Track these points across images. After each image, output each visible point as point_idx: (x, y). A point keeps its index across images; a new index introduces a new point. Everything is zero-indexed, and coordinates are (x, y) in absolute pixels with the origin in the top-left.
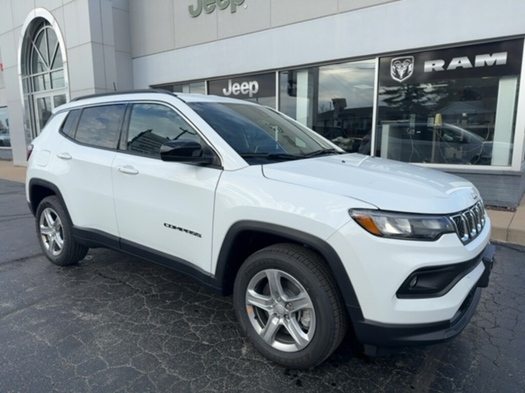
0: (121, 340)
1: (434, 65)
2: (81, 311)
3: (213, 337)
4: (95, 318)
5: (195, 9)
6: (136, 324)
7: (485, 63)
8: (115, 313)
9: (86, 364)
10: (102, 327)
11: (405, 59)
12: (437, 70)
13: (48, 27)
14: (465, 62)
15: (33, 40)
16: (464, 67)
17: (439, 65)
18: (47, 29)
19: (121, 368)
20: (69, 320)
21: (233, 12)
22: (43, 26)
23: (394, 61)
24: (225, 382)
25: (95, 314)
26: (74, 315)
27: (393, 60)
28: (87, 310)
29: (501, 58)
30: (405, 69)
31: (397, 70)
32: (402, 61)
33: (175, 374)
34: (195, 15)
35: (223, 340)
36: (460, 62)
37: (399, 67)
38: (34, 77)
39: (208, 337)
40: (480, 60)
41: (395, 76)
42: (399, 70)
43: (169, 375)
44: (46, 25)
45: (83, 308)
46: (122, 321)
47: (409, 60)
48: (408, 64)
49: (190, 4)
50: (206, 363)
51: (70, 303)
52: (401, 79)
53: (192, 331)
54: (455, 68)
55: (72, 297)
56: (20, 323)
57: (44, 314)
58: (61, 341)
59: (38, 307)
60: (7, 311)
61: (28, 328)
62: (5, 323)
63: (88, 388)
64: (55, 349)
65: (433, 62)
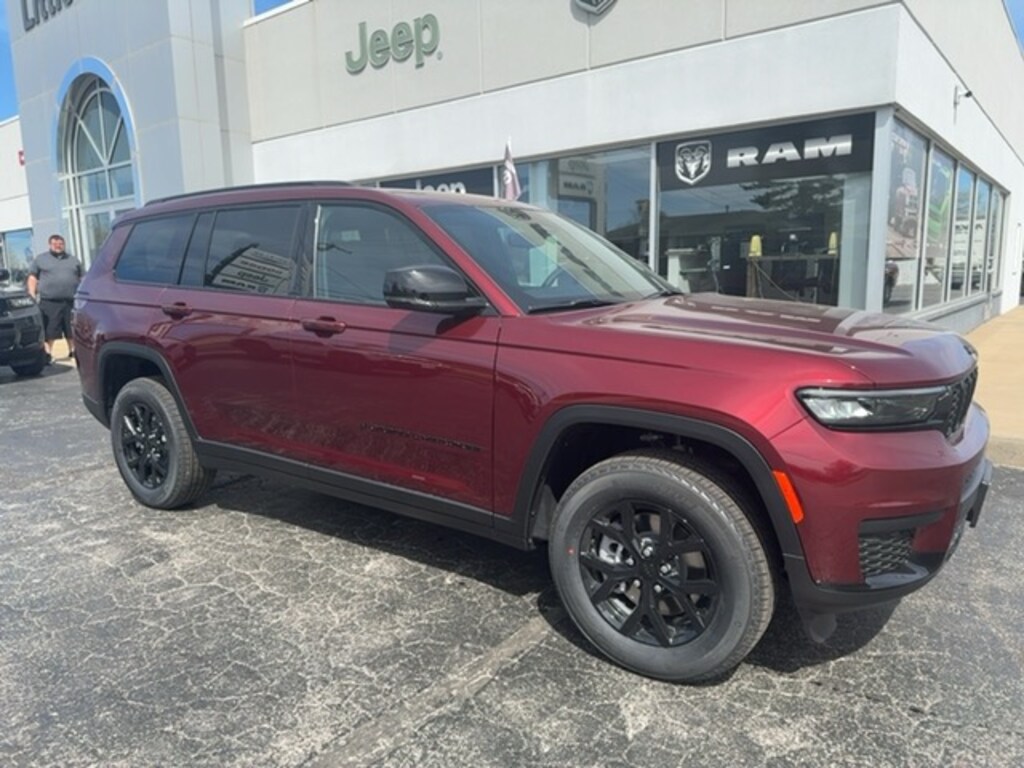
0: (206, 561)
1: (742, 155)
2: (155, 530)
3: (331, 555)
4: (175, 537)
5: (356, 57)
6: (229, 544)
7: (820, 153)
8: (201, 532)
9: (158, 583)
10: (183, 548)
11: (696, 146)
12: (747, 163)
13: (103, 89)
14: (790, 152)
15: (78, 111)
16: (788, 159)
17: (750, 157)
18: (102, 93)
19: (204, 587)
20: (138, 540)
21: (420, 65)
22: (95, 88)
23: (681, 149)
24: (332, 598)
25: (174, 533)
26: (145, 536)
27: (680, 146)
28: (164, 529)
29: (844, 146)
30: (697, 163)
31: (686, 163)
32: (693, 148)
33: (272, 591)
34: (356, 69)
35: (344, 558)
36: (781, 152)
37: (689, 159)
38: (79, 177)
39: (324, 556)
40: (811, 150)
41: (683, 174)
42: (688, 165)
43: (263, 592)
44: (101, 86)
45: (158, 527)
46: (211, 541)
47: (704, 148)
48: (702, 153)
49: (348, 50)
50: (313, 580)
51: (139, 522)
52: (692, 179)
53: (304, 549)
54: (773, 160)
55: (143, 516)
56: (71, 544)
57: (104, 534)
58: (127, 561)
59: (95, 528)
60: (51, 532)
61: (83, 550)
62: (50, 544)
63: (160, 605)
64: (118, 570)
65: (741, 151)
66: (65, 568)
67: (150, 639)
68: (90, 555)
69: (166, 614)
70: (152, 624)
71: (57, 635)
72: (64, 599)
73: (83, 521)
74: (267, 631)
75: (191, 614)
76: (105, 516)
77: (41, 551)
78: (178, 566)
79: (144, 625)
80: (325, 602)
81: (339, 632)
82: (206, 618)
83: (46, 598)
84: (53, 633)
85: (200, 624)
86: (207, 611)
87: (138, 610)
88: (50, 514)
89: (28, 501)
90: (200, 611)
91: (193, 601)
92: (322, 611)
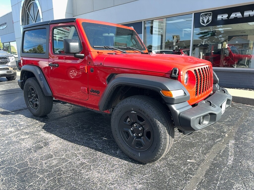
0: (61, 146)
1: (222, 16)
2: (44, 133)
3: (104, 146)
6: (69, 139)
7: (249, 15)
8: (59, 134)
9: (44, 156)
13: (33, 1)
14: (239, 15)
15: (27, 8)
16: (238, 17)
17: (225, 16)
19: (60, 158)
22: (31, 1)
23: (202, 15)
24: (107, 166)
25: (50, 134)
26: (40, 135)
27: (201, 14)
30: (207, 19)
31: (203, 19)
32: (206, 15)
33: (85, 162)
35: (109, 147)
36: (236, 15)
37: (205, 18)
40: (247, 14)
41: (202, 23)
42: (204, 20)
43: (82, 162)
47: (210, 14)
52: (205, 24)
54: (233, 18)
55: (41, 127)
56: (17, 137)
57: (28, 134)
58: (34, 145)
59: (25, 131)
60: (11, 132)
61: (20, 140)
62: (10, 137)
63: (45, 166)
64: (31, 149)
65: (222, 15)
66: (13, 147)
67: (40, 184)
68: (22, 142)
69: (47, 171)
70: (41, 176)
71: (5, 180)
72: (11, 162)
73: (21, 128)
74: (85, 182)
75: (55, 171)
76: (29, 126)
77: (6, 140)
78: (52, 148)
79: (38, 177)
80: (105, 168)
81: (112, 184)
82: (61, 174)
83: (5, 161)
84: (4, 179)
85: (59, 177)
86: (62, 171)
87: (36, 169)
88: (12, 125)
89: (6, 120)
90: (59, 171)
91: (56, 165)
92: (105, 173)
